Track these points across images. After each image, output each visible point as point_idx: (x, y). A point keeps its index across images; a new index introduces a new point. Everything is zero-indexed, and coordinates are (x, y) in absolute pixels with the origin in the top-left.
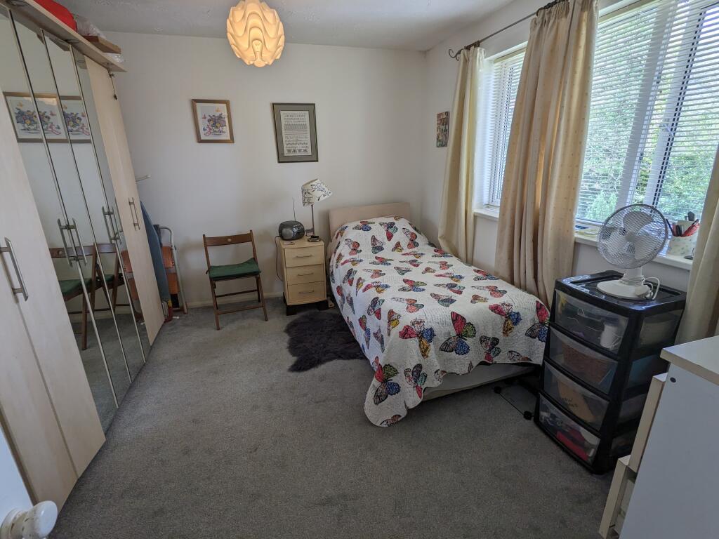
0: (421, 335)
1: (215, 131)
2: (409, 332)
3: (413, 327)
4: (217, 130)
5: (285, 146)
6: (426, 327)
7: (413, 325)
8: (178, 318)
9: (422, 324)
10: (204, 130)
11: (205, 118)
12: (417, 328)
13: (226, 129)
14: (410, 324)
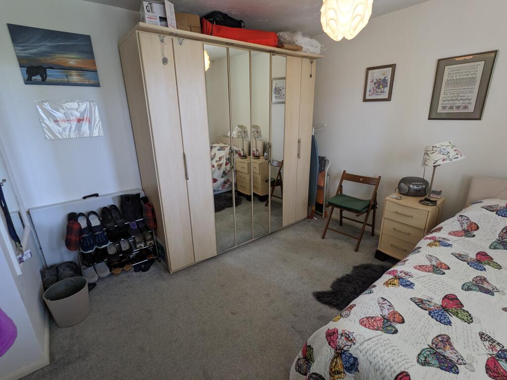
0: (340, 353)
1: (378, 92)
2: (332, 337)
3: (339, 337)
4: (379, 91)
5: (441, 102)
6: (351, 351)
7: (342, 335)
8: (316, 219)
9: (350, 343)
10: (370, 91)
11: (372, 82)
12: (341, 341)
13: (387, 89)
14: (340, 332)
